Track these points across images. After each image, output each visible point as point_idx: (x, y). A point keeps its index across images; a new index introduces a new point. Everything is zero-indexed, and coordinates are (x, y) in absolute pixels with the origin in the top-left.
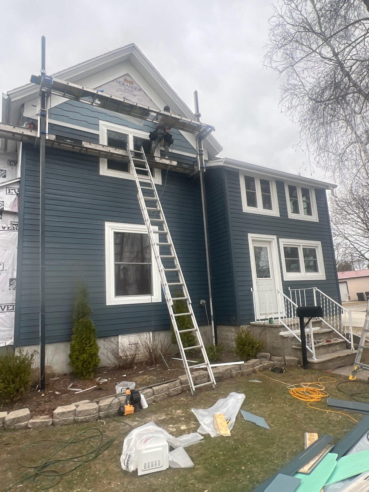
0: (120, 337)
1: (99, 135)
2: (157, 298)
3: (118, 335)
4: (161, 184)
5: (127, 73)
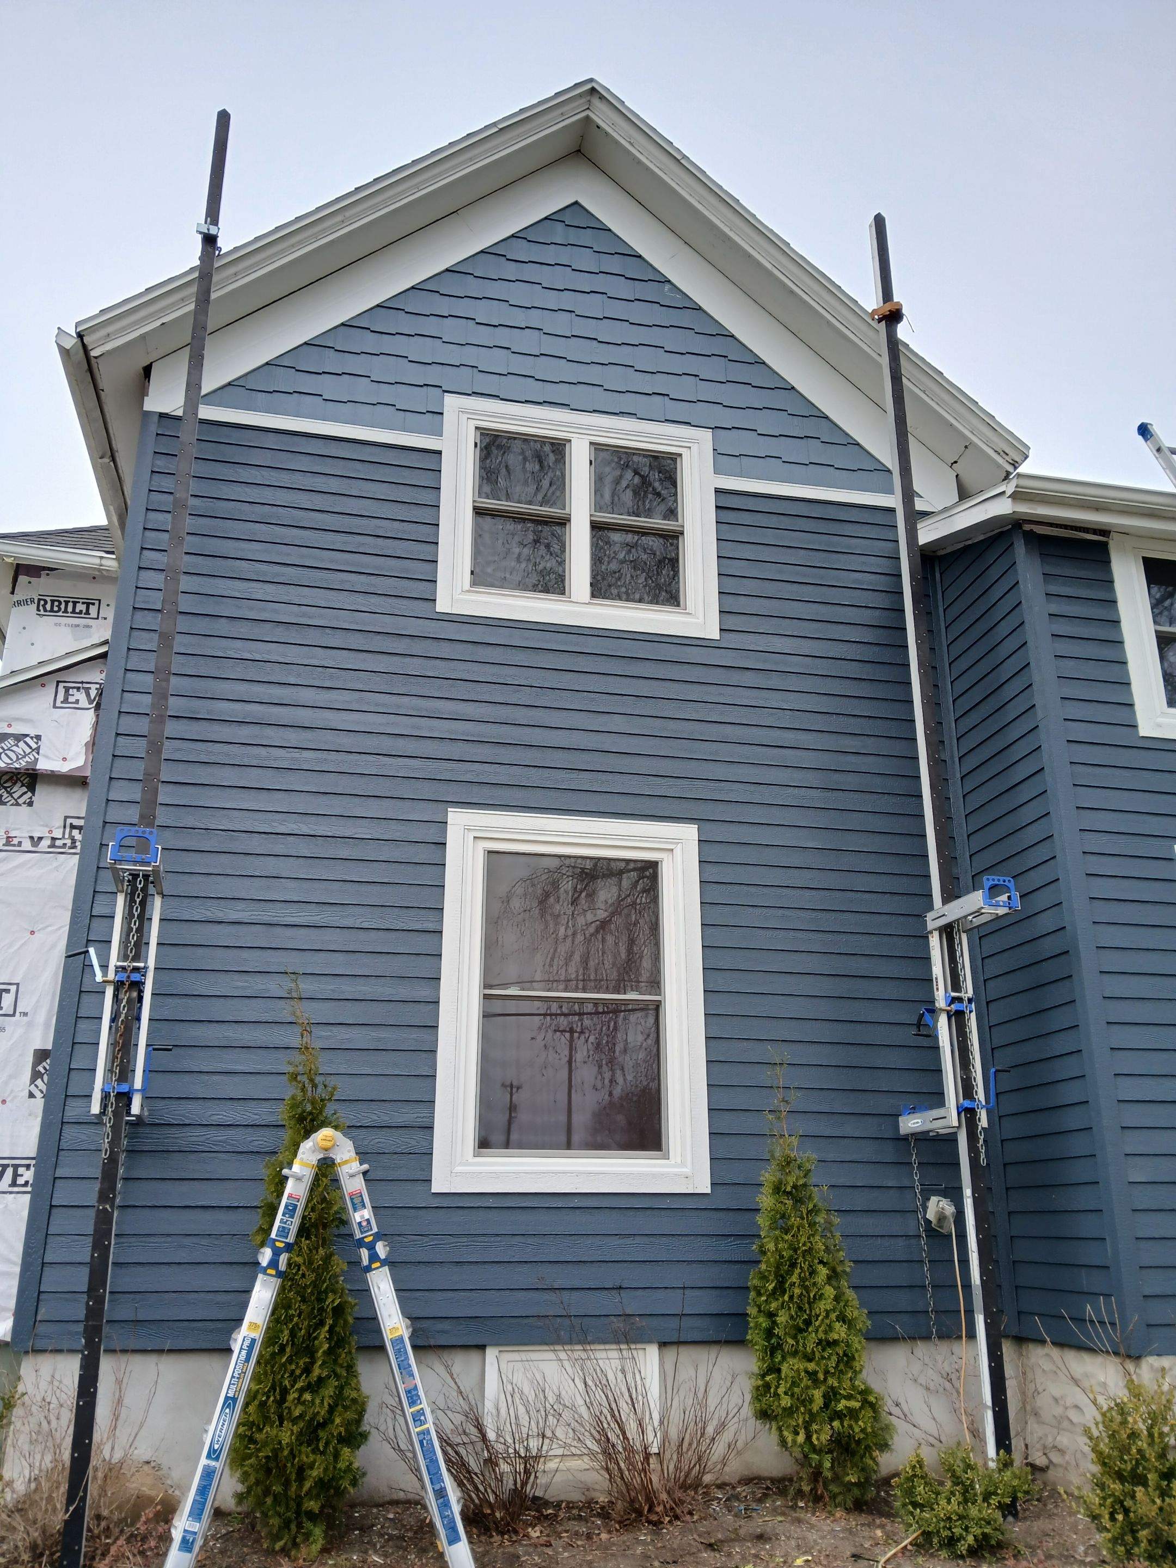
1: (440, 453)
2: (686, 1170)
3: (482, 1348)
4: (716, 636)
5: (573, 201)
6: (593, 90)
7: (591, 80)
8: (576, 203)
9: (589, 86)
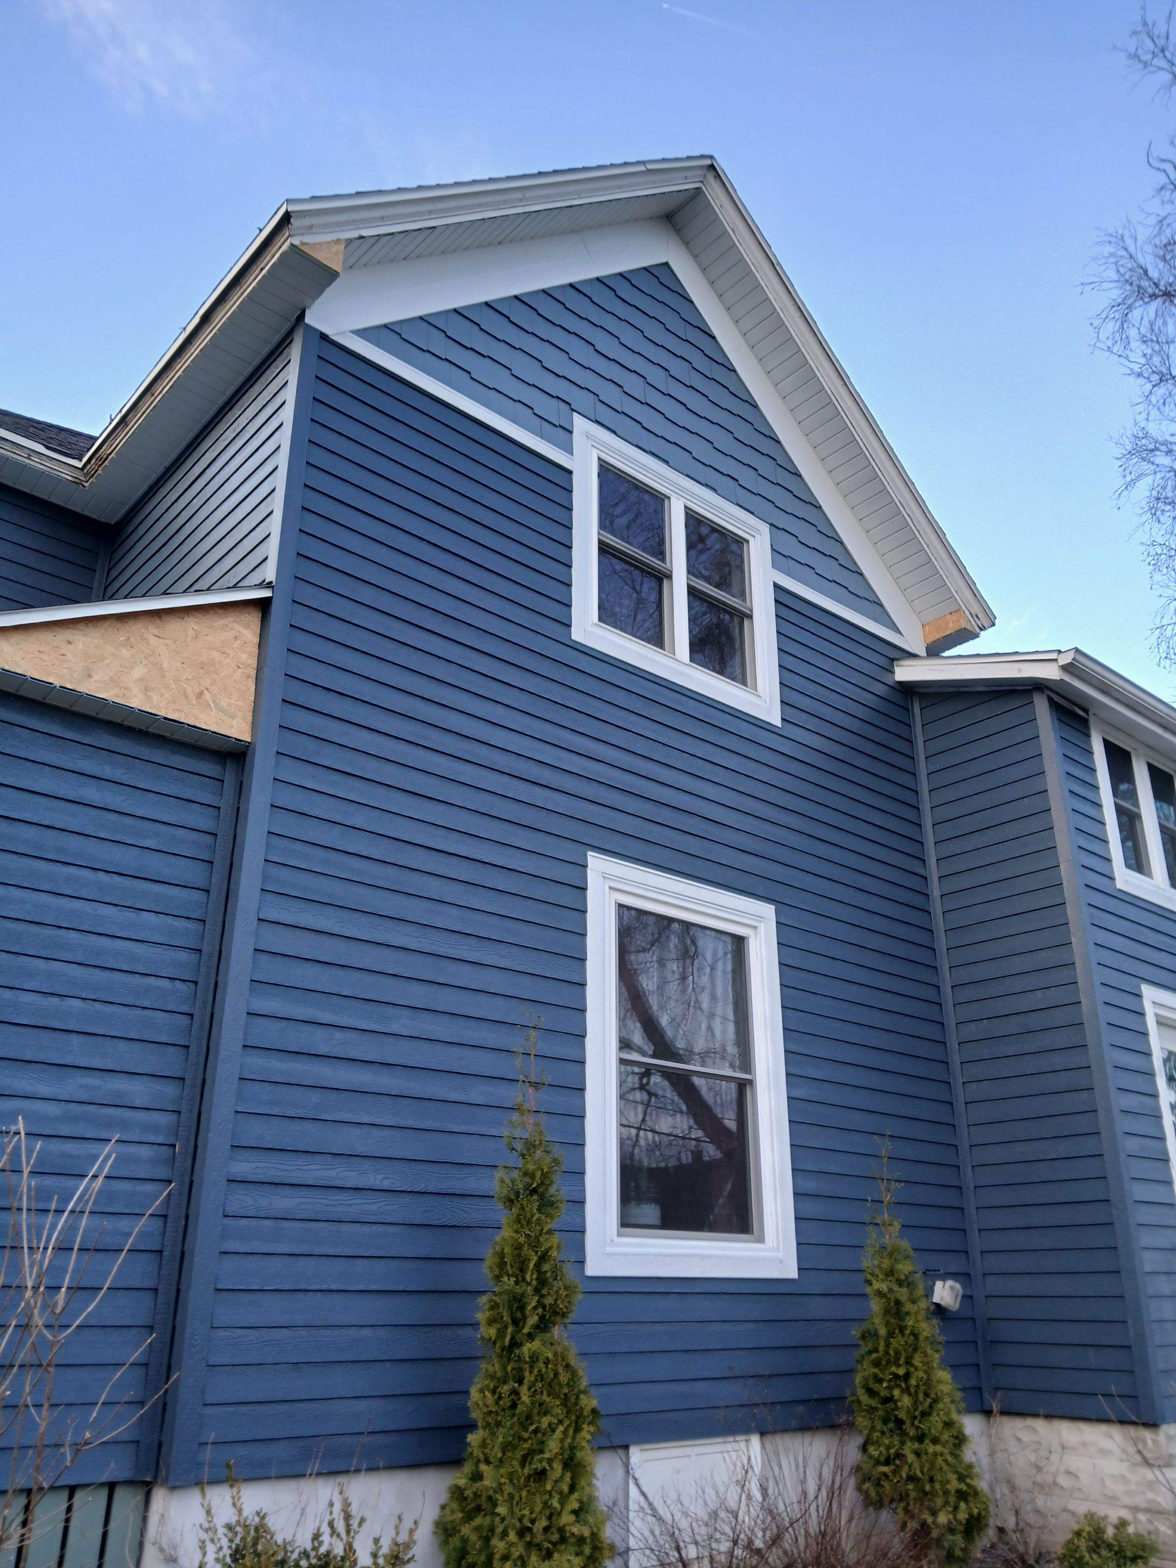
0: (636, 1455)
1: (570, 472)
2: (780, 1255)
3: (626, 1447)
4: (777, 722)
5: (664, 261)
6: (712, 167)
7: (711, 157)
8: (667, 264)
9: (708, 162)
